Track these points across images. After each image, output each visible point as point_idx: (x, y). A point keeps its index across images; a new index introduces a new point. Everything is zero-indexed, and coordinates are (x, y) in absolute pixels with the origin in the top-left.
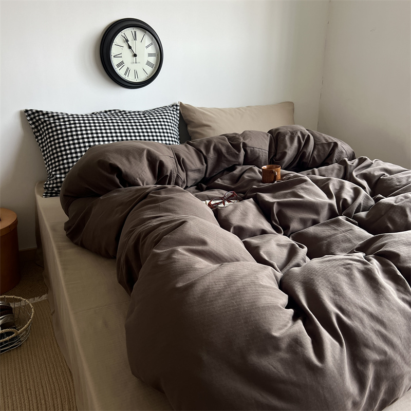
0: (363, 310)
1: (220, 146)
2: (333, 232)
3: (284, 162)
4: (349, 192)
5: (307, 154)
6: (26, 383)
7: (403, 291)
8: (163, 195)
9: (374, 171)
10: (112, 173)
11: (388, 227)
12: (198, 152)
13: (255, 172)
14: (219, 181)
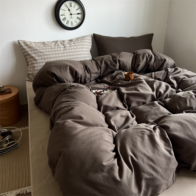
0: (145, 155)
1: (107, 61)
2: (150, 109)
3: (138, 69)
4: (163, 88)
5: (151, 65)
6: (19, 165)
7: (167, 146)
8: (73, 90)
9: (180, 76)
10: (53, 77)
11: (177, 108)
12: (97, 64)
13: (122, 75)
14: (105, 79)
